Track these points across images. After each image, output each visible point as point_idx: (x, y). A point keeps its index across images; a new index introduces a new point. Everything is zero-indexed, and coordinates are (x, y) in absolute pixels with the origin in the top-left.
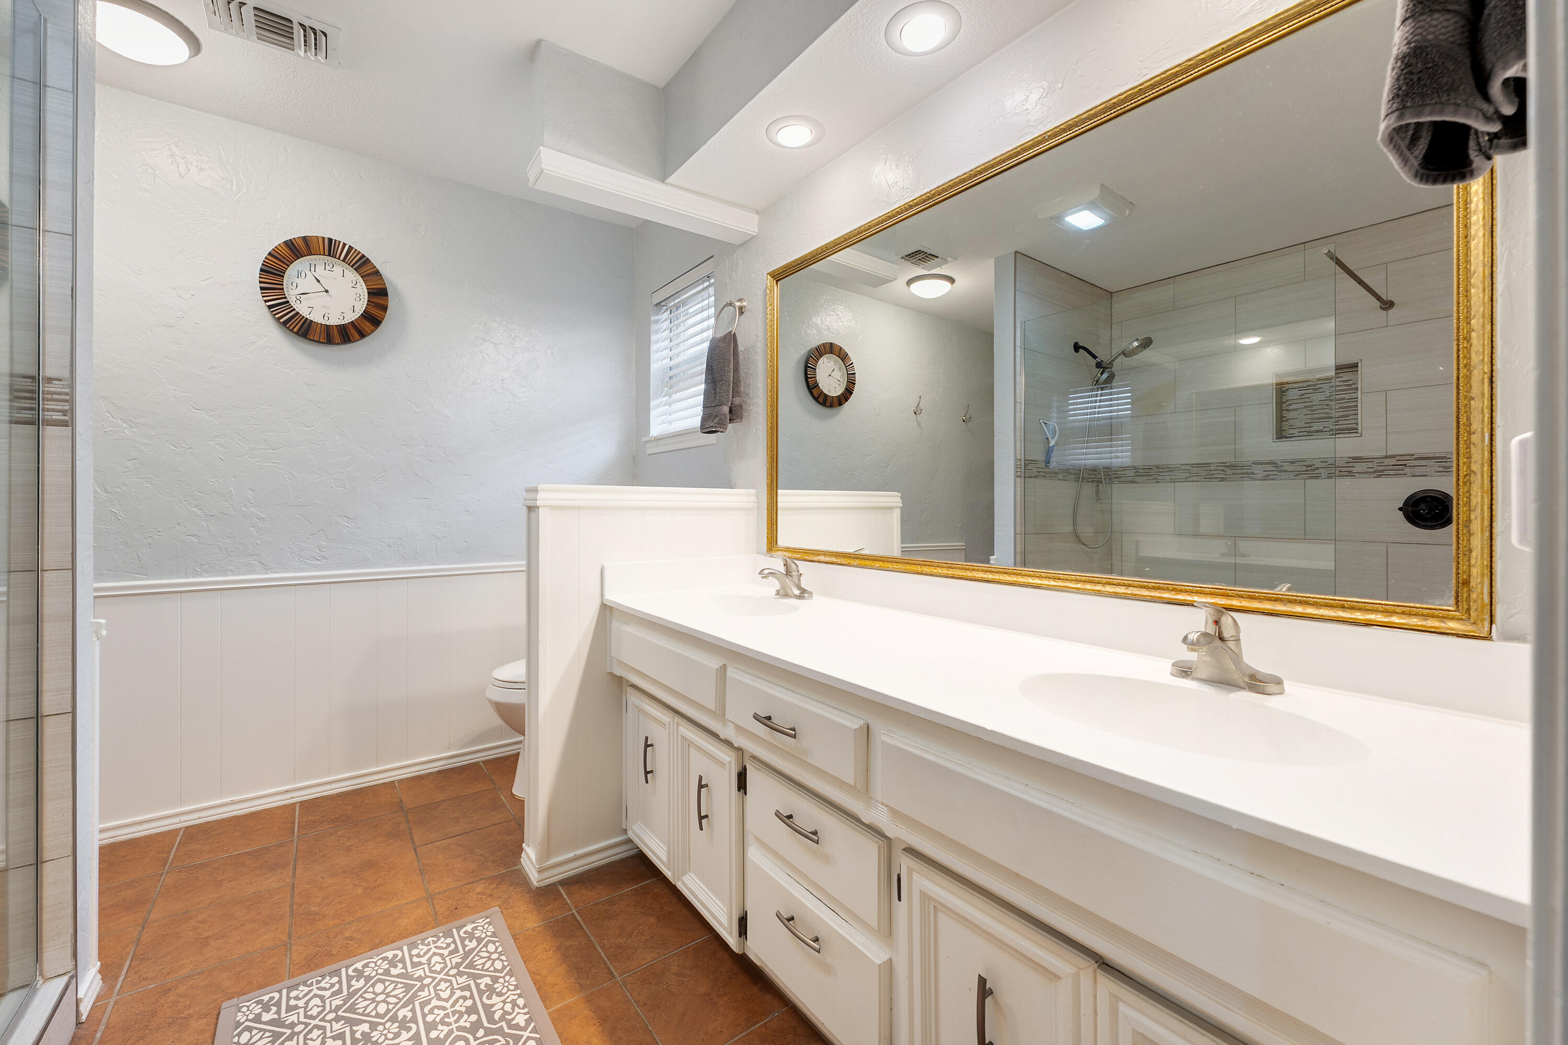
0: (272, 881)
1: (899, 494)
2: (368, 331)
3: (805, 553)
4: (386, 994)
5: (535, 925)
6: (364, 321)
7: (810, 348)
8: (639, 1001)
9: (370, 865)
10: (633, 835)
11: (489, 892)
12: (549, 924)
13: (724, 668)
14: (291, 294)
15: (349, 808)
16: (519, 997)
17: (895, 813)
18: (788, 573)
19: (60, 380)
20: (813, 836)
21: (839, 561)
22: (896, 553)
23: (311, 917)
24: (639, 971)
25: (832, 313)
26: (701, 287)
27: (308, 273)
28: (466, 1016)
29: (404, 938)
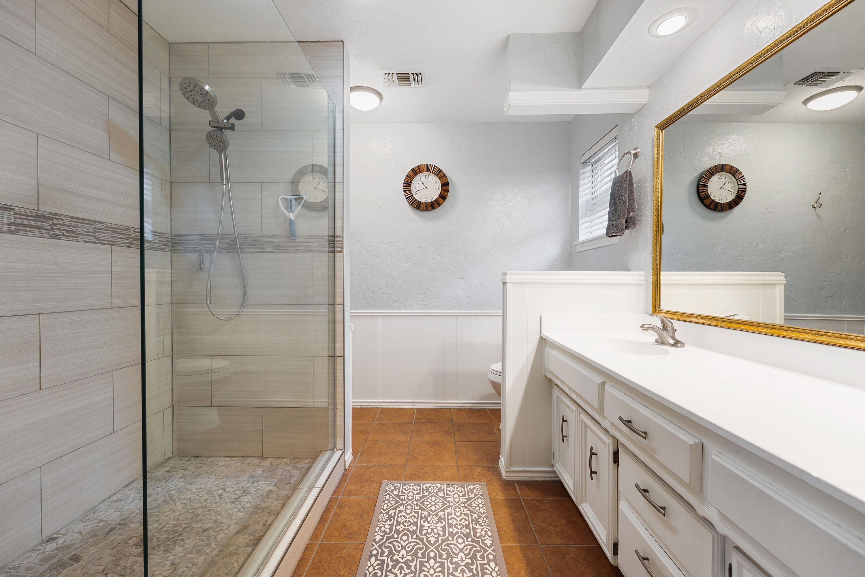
0: (404, 438)
1: (784, 274)
2: (441, 203)
3: (681, 315)
4: (435, 503)
5: (501, 498)
6: (440, 198)
7: (703, 171)
8: (549, 563)
9: (437, 443)
10: (556, 470)
11: (483, 473)
12: (508, 500)
13: (604, 384)
14: (414, 191)
15: (433, 416)
16: (489, 531)
17: (723, 516)
18: (665, 328)
19: (340, 236)
20: (662, 510)
21: (708, 322)
22: (779, 319)
23: (414, 458)
24: (552, 546)
25: (724, 142)
26: (611, 147)
27: (420, 181)
28: (465, 528)
29: (445, 481)
